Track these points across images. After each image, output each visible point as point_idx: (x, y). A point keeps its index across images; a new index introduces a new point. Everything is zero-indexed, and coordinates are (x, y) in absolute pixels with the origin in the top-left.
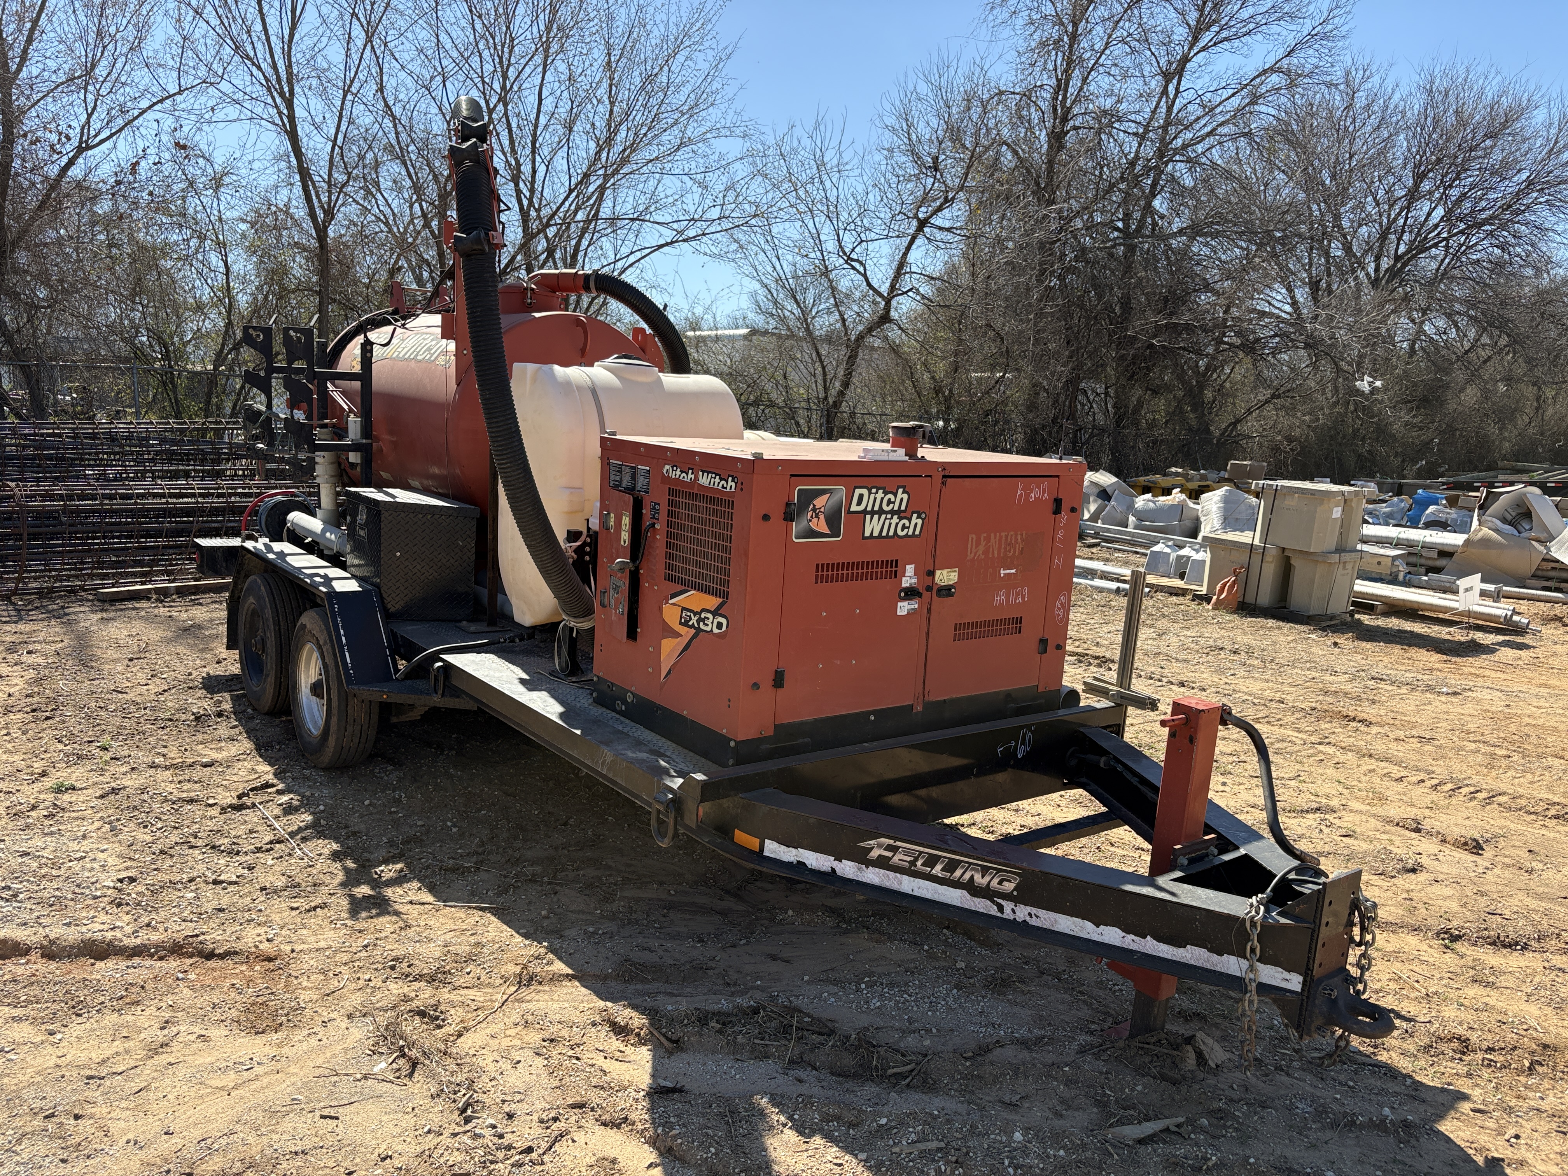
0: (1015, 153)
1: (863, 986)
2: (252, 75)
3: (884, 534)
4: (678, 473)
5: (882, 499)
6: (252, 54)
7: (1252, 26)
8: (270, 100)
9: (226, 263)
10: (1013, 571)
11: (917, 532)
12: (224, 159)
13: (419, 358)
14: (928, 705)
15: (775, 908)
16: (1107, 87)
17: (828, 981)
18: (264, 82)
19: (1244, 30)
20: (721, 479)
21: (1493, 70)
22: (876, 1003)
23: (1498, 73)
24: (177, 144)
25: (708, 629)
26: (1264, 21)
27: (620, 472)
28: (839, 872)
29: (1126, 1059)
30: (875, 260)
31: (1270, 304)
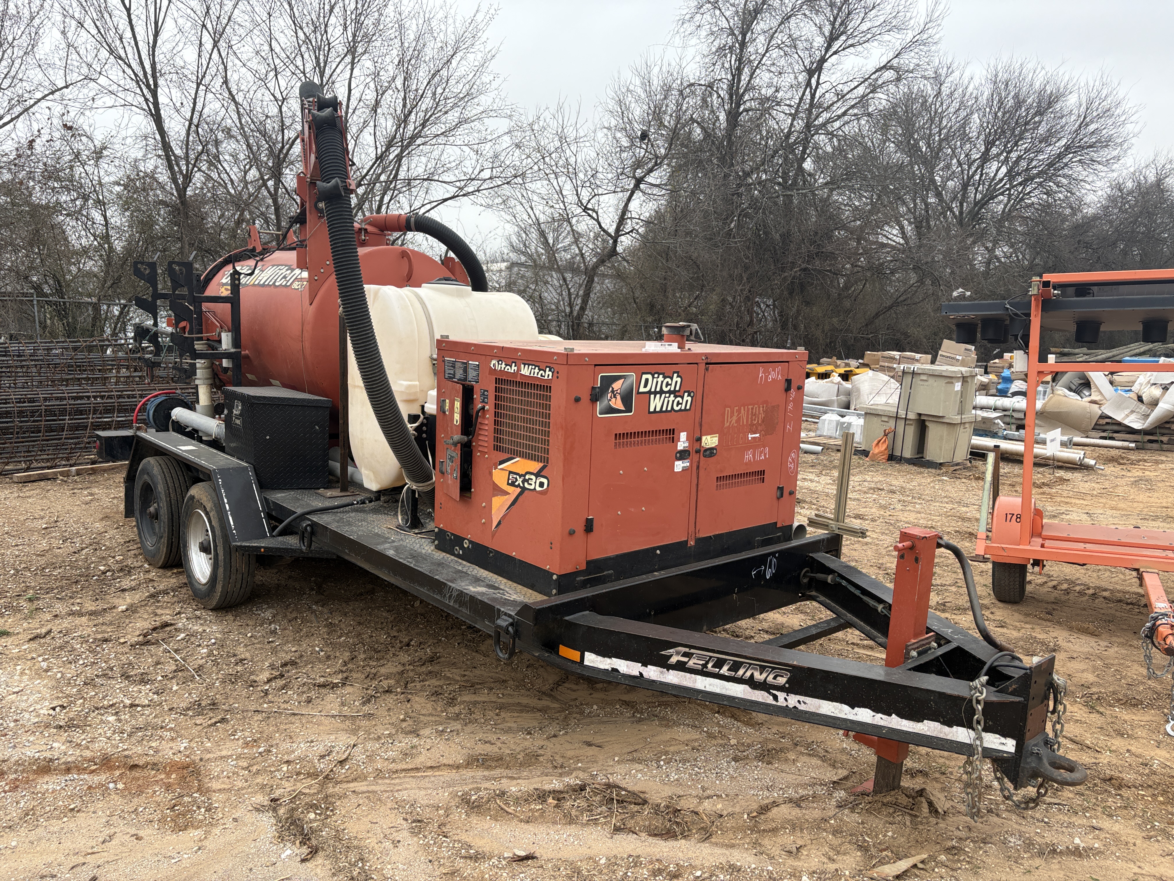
0: (703, 128)
1: (662, 763)
2: (124, 72)
3: (664, 409)
4: (503, 366)
5: (662, 382)
6: (123, 55)
7: (869, 37)
8: (138, 91)
9: (105, 217)
10: (758, 435)
11: (688, 407)
12: (103, 136)
13: (277, 284)
14: (699, 541)
15: (582, 704)
16: (767, 80)
17: (633, 760)
18: (134, 77)
19: (864, 39)
20: (540, 370)
21: (1039, 66)
22: (674, 776)
23: (1043, 68)
24: (65, 126)
25: (532, 487)
26: (878, 32)
27: (454, 367)
28: (645, 675)
29: (875, 810)
30: (605, 209)
31: (887, 238)
